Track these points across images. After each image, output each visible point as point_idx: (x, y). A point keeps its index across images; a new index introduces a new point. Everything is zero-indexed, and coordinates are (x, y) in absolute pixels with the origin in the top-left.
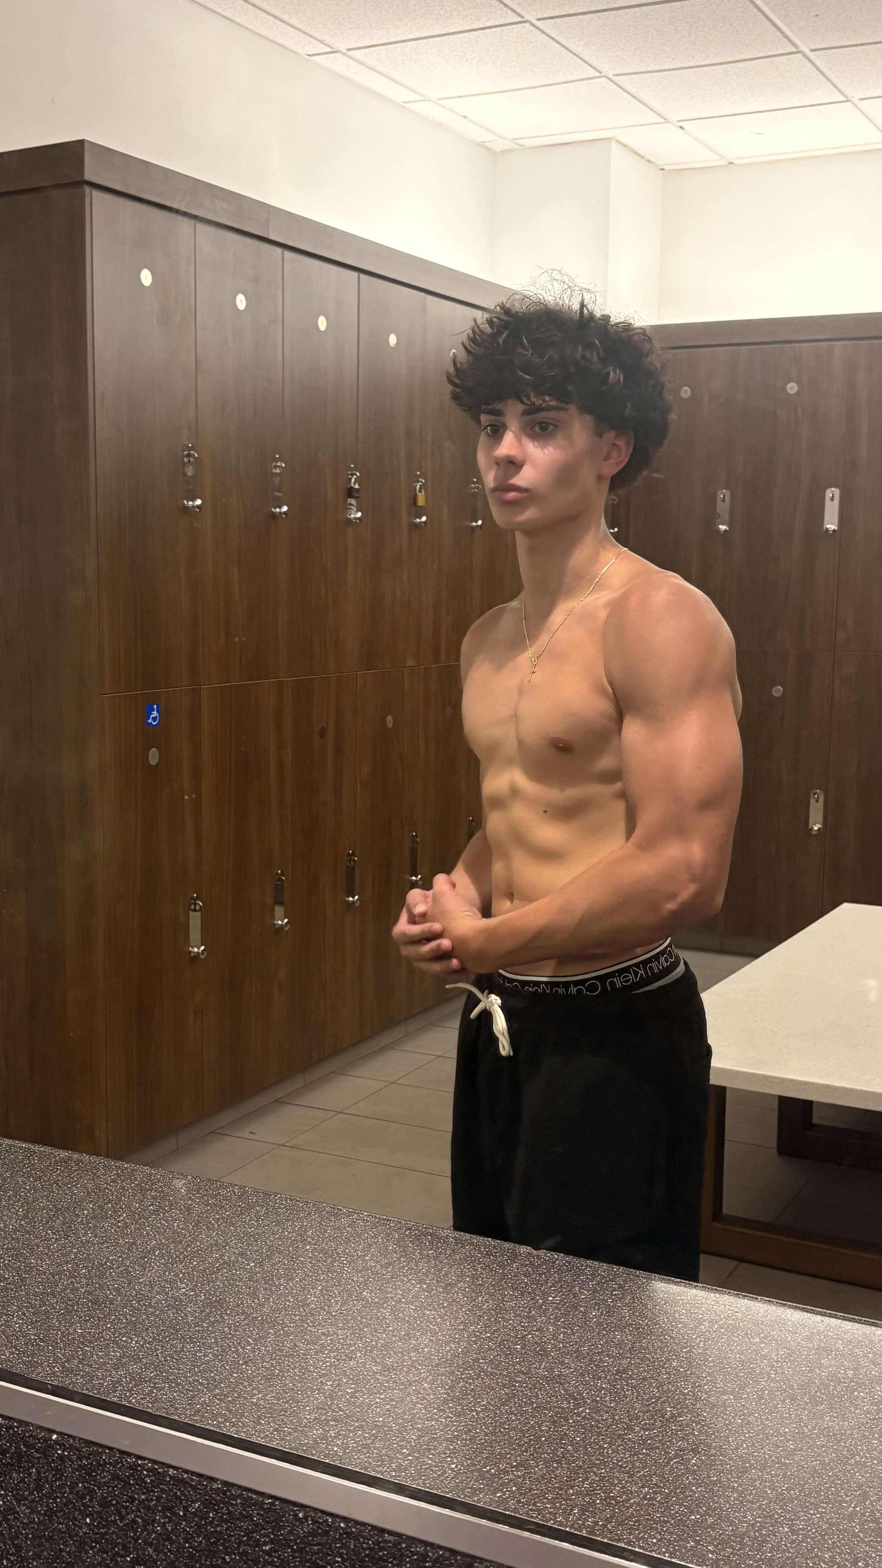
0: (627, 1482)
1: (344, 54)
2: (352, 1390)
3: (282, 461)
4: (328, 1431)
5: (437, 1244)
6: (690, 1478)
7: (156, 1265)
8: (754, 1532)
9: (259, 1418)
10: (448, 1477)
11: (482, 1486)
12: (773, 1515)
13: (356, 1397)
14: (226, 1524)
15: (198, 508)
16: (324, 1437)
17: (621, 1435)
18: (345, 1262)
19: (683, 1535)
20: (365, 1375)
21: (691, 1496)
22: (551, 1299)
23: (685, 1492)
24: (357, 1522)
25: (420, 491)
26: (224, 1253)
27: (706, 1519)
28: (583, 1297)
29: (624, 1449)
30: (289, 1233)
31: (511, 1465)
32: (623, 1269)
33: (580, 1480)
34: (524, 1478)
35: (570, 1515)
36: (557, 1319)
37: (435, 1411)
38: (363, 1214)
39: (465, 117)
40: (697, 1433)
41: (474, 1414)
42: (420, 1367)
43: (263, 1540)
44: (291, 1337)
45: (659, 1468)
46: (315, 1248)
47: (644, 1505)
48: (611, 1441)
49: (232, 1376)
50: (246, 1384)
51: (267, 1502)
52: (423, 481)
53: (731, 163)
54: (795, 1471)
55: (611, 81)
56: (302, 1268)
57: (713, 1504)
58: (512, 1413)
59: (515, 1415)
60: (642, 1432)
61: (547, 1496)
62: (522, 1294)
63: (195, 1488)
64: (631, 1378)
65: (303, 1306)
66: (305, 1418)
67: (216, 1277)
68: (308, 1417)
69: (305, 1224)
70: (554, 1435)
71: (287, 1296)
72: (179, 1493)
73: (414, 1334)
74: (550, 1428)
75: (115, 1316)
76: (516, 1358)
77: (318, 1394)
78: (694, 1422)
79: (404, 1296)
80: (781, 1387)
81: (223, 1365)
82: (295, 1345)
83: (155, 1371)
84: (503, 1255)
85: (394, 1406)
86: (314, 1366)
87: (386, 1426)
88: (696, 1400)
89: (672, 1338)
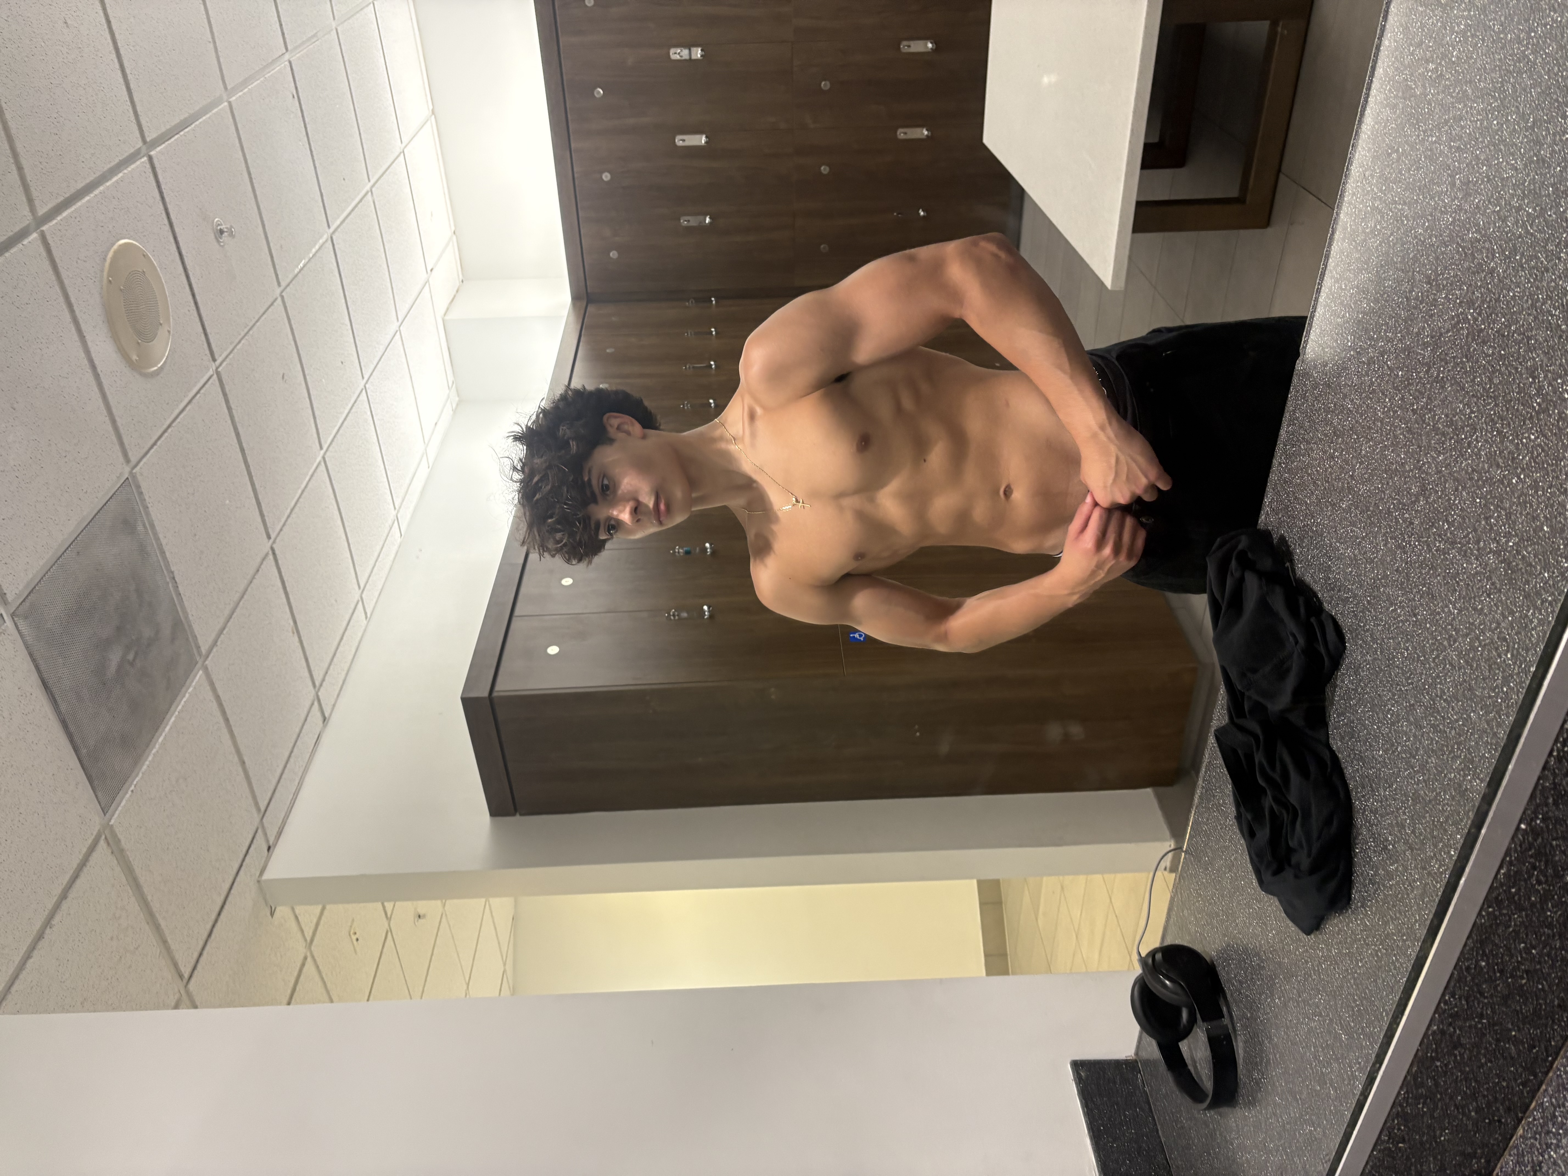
1: (398, 511)
2: (1446, 524)
15: (710, 608)
20: (1429, 512)
22: (1350, 344)
28: (1348, 315)
29: (1515, 276)
31: (1532, 383)
37: (1469, 451)
41: (1473, 415)
42: (1422, 462)
44: (1389, 573)
45: (1538, 243)
48: (1505, 289)
49: (1429, 629)
50: (1438, 617)
53: (454, 233)
55: (402, 323)
58: (1473, 381)
60: (1496, 260)
64: (1435, 271)
65: (1357, 560)
73: (1386, 465)
74: (1490, 346)
75: (1365, 720)
76: (1412, 375)
77: (1449, 555)
78: (1485, 211)
79: (1347, 473)
80: (1447, 131)
81: (1418, 635)
82: (1397, 570)
83: (1423, 694)
84: (1305, 385)
85: (1464, 488)
86: (1419, 556)
87: (1486, 496)
88: (1461, 210)
89: (1392, 234)
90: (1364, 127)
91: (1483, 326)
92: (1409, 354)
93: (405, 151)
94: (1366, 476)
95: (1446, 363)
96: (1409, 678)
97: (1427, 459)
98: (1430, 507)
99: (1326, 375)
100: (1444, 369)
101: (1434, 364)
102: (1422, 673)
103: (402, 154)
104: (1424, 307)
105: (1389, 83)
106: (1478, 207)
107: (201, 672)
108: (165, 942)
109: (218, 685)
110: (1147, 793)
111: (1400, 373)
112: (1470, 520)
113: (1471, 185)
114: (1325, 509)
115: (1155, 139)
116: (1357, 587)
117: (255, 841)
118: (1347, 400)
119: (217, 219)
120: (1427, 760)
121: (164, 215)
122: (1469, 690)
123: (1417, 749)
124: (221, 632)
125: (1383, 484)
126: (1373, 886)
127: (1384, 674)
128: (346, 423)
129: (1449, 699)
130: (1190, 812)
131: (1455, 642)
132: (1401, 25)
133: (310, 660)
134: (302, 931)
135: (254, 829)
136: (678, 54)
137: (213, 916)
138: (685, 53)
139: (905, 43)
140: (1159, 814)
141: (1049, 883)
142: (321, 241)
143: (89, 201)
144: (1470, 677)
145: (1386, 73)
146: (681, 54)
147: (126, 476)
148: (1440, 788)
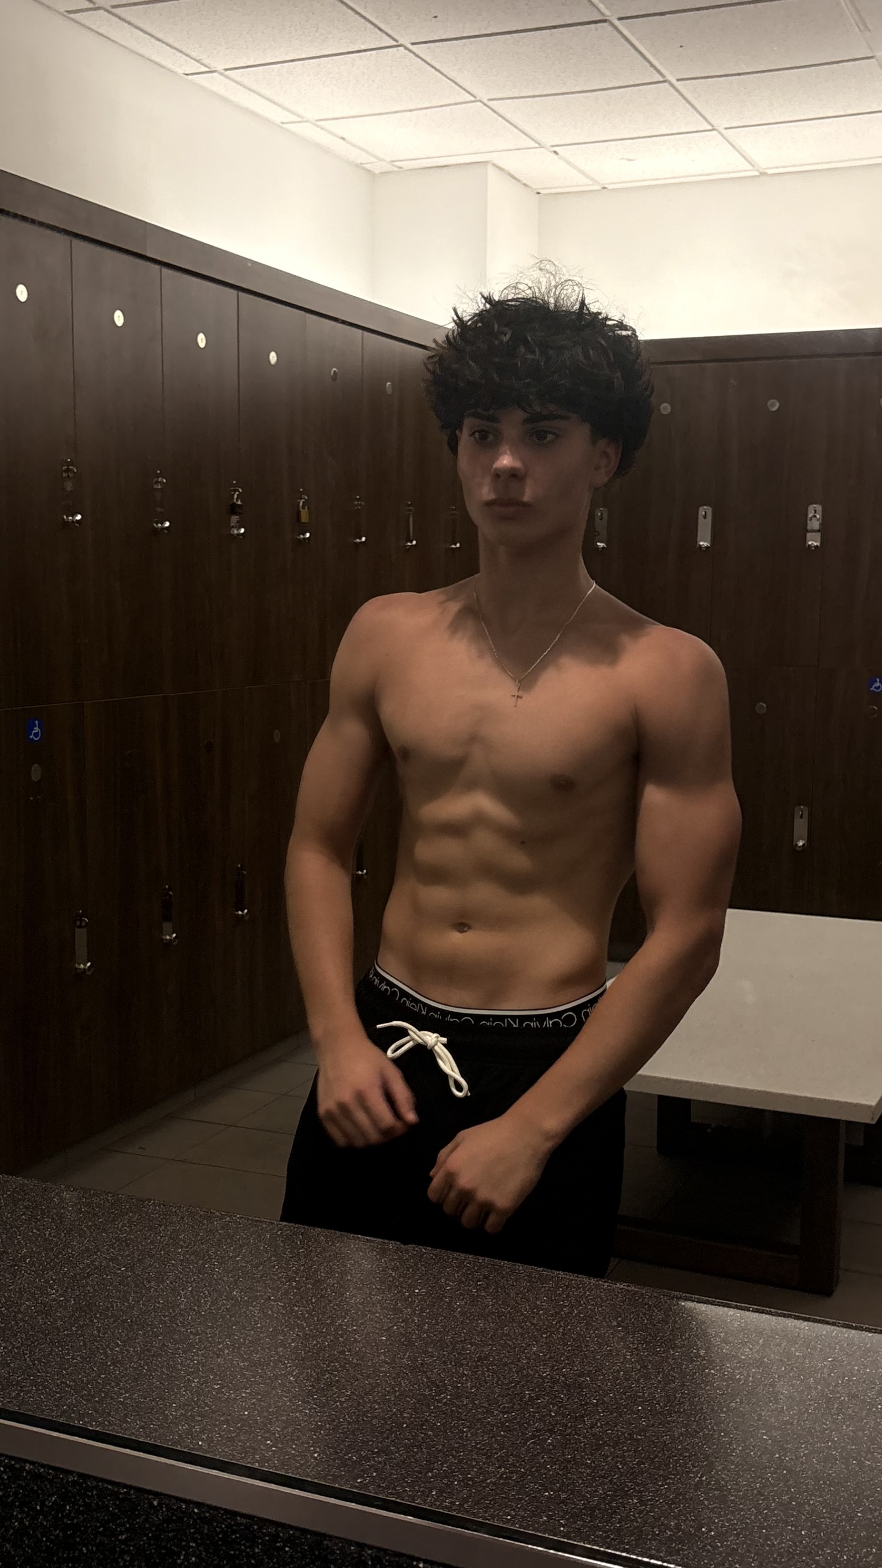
0: (484, 1464)
1: (221, 74)
2: (219, 1386)
3: (163, 477)
4: (194, 1427)
5: (308, 1242)
6: (545, 1456)
7: (27, 1272)
8: (605, 1505)
9: (126, 1416)
10: (310, 1466)
11: (343, 1473)
12: (623, 1488)
13: (223, 1393)
14: (83, 1516)
15: (78, 523)
16: (190, 1432)
17: (480, 1419)
18: (216, 1263)
19: (537, 1511)
20: (232, 1371)
21: (545, 1474)
22: (417, 1291)
23: (540, 1470)
24: (210, 1507)
25: (303, 508)
26: (96, 1259)
27: (559, 1495)
28: (448, 1288)
29: (483, 1432)
30: (161, 1237)
31: (372, 1451)
32: (488, 1260)
33: (439, 1463)
34: (385, 1464)
35: (428, 1496)
36: (422, 1310)
37: (300, 1403)
38: (235, 1216)
39: (343, 139)
40: (553, 1414)
41: (338, 1404)
42: (286, 1362)
43: (119, 1529)
44: (160, 1338)
45: (516, 1449)
46: (187, 1251)
47: (500, 1484)
48: (471, 1424)
49: (100, 1377)
50: (113, 1384)
51: (122, 1491)
52: (306, 498)
53: (604, 188)
54: (646, 1446)
55: (486, 105)
56: (173, 1270)
57: (567, 1480)
58: (375, 1402)
59: (379, 1404)
60: (501, 1415)
61: (406, 1480)
62: (390, 1288)
63: (51, 1482)
64: (492, 1364)
65: (172, 1307)
66: (172, 1415)
67: (87, 1282)
68: (174, 1414)
69: (177, 1228)
70: (416, 1421)
71: (157, 1298)
72: (35, 1488)
73: (282, 1330)
74: (411, 1415)
76: (381, 1349)
77: (184, 1391)
78: (551, 1403)
84: (372, 1251)
93: (714, 132)
103: (710, 128)
106: (556, 1397)
112: (224, 1407)
113: (578, 1390)
116: (142, 1309)
136: (815, 515)
138: (815, 524)
146: (813, 519)
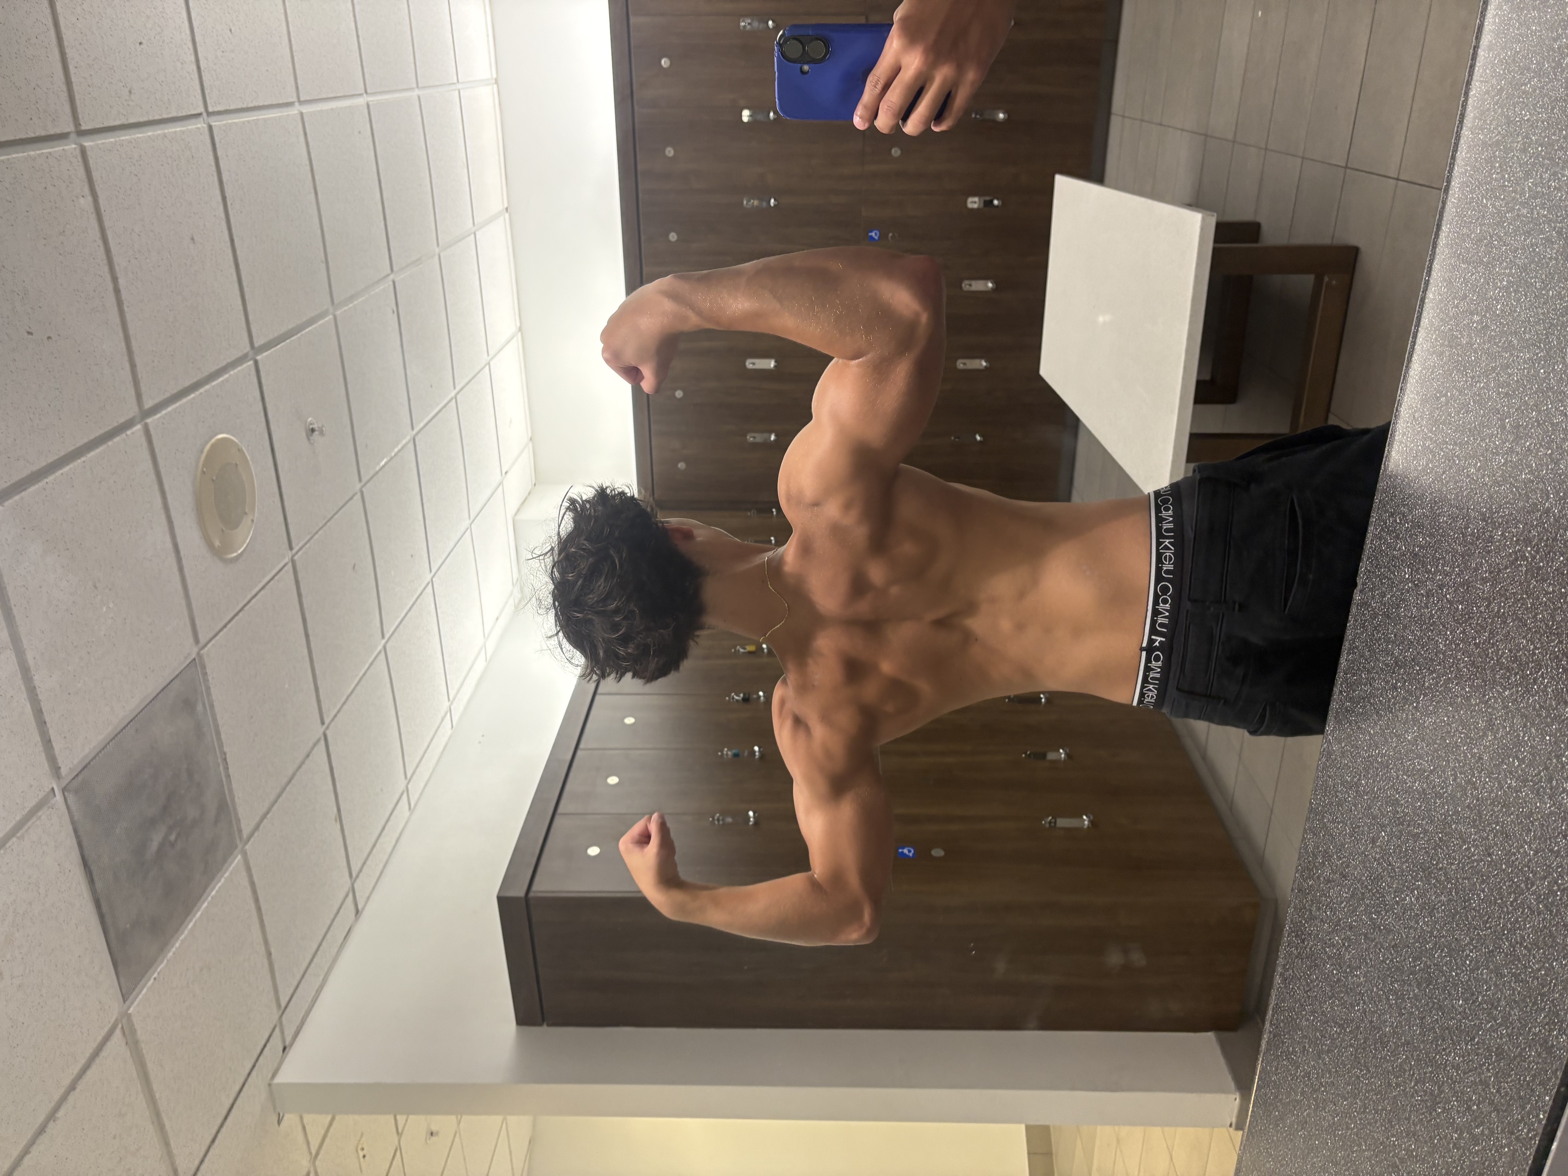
1: (452, 703)
3: (723, 750)
15: (755, 814)
25: (746, 649)
26: (1372, 857)
28: (1404, 548)
36: (1429, 572)
37: (1536, 687)
41: (1537, 651)
42: (1487, 697)
44: (1460, 810)
49: (1505, 869)
50: (1513, 858)
53: (531, 439)
55: (474, 521)
56: (1384, 790)
58: (1534, 617)
62: (1404, 600)
64: (1490, 509)
65: (1426, 795)
67: (1398, 868)
73: (1451, 698)
74: (1550, 584)
75: (1443, 966)
76: (1472, 610)
77: (1522, 793)
78: (1537, 454)
79: (1410, 704)
80: (1495, 378)
81: (1494, 876)
82: (1468, 807)
83: (1502, 940)
84: (1364, 615)
85: (1533, 724)
86: (1490, 793)
87: (1556, 734)
88: (1512, 452)
89: (1444, 473)
90: (1412, 372)
91: (1541, 564)
92: (1467, 588)
93: (491, 363)
94: (1431, 708)
95: (1506, 599)
96: (1487, 922)
97: (1493, 694)
98: (1498, 743)
99: (1385, 606)
100: (1505, 604)
101: (1494, 599)
102: (1500, 917)
103: (488, 366)
104: (1480, 543)
105: (1435, 332)
106: (1529, 450)
107: (239, 857)
108: (167, 1144)
109: (254, 871)
110: (1210, 1037)
111: (1460, 607)
112: (1540, 758)
113: (1521, 429)
114: (1390, 740)
115: (1207, 377)
116: (1427, 822)
117: (271, 1040)
118: (1407, 631)
119: (309, 419)
120: (1509, 1012)
121: (262, 414)
122: (1550, 936)
123: (1499, 1000)
124: (264, 817)
125: (1449, 717)
126: (1458, 1151)
127: (1460, 917)
128: (409, 614)
129: (1530, 946)
130: (1257, 1059)
131: (1533, 885)
132: (1445, 280)
133: (350, 849)
134: (308, 1143)
135: (272, 1026)
137: (219, 1121)
139: (966, 282)
140: (1221, 1061)
141: (1104, 1133)
142: (404, 442)
143: (194, 398)
144: (1550, 922)
145: (1431, 324)
147: (193, 656)
148: (1525, 1043)
